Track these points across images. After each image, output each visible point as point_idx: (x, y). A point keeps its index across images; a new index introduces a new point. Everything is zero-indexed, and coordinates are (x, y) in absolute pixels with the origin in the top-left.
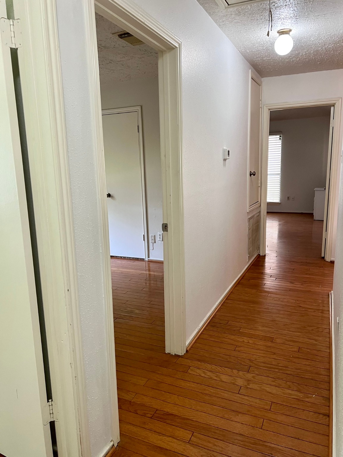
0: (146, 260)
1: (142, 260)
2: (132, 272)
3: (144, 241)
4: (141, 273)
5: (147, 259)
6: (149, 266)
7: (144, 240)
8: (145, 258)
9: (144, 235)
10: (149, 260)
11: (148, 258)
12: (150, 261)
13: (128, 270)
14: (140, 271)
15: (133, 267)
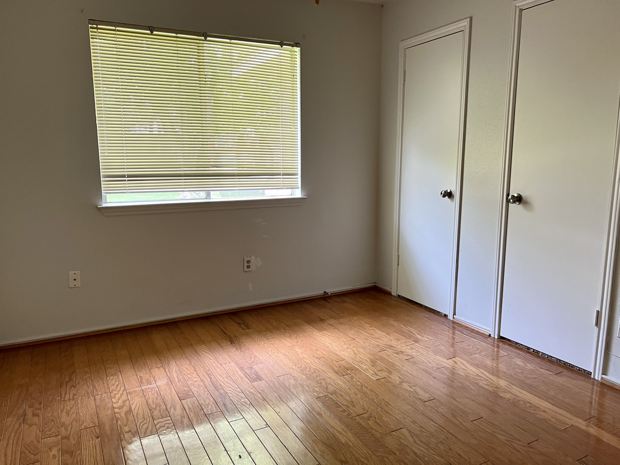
0: (596, 378)
1: (586, 374)
2: (544, 411)
3: (596, 329)
4: (570, 422)
5: (598, 376)
6: (601, 405)
7: (598, 324)
8: (592, 371)
9: (598, 312)
10: (604, 382)
11: (603, 376)
12: (606, 387)
13: (536, 401)
14: (568, 415)
15: (552, 393)
